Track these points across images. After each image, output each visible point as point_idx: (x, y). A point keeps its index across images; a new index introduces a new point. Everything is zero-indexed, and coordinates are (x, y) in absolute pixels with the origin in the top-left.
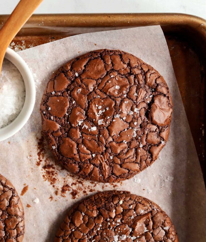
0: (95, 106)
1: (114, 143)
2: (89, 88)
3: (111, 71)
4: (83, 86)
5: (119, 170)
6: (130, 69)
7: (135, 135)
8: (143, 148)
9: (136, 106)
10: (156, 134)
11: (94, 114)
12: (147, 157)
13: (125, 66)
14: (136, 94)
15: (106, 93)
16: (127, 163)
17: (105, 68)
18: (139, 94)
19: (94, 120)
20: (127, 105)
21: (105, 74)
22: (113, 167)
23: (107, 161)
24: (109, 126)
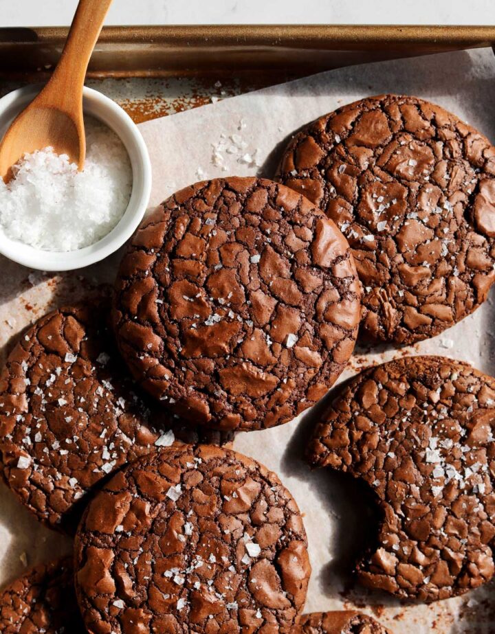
0: (372, 196)
1: (406, 267)
2: (361, 163)
3: (400, 133)
4: (351, 161)
5: (415, 318)
6: (436, 131)
7: (446, 252)
8: (459, 278)
9: (446, 198)
10: (484, 251)
11: (370, 212)
12: (466, 293)
13: (427, 124)
14: (446, 176)
15: (391, 174)
16: (430, 303)
17: (390, 127)
18: (453, 174)
19: (370, 222)
20: (431, 196)
21: (390, 138)
22: (403, 313)
23: (394, 301)
24: (397, 233)
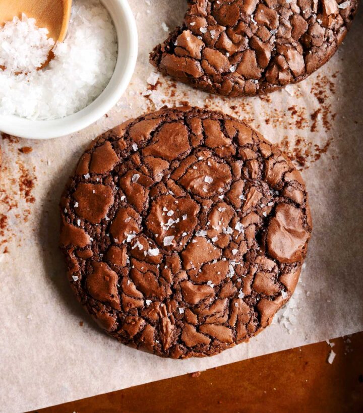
0: (162, 210)
1: (190, 285)
2: (155, 175)
3: (199, 148)
4: (145, 171)
5: (194, 336)
6: (237, 149)
7: (232, 274)
8: (244, 301)
9: (239, 219)
10: (273, 276)
11: (158, 224)
12: (249, 317)
13: (229, 141)
14: (242, 197)
15: (185, 188)
16: (211, 324)
17: (190, 141)
18: (249, 195)
19: (157, 235)
20: (222, 215)
21: (189, 152)
22: (182, 329)
23: (173, 317)
24: (184, 250)
